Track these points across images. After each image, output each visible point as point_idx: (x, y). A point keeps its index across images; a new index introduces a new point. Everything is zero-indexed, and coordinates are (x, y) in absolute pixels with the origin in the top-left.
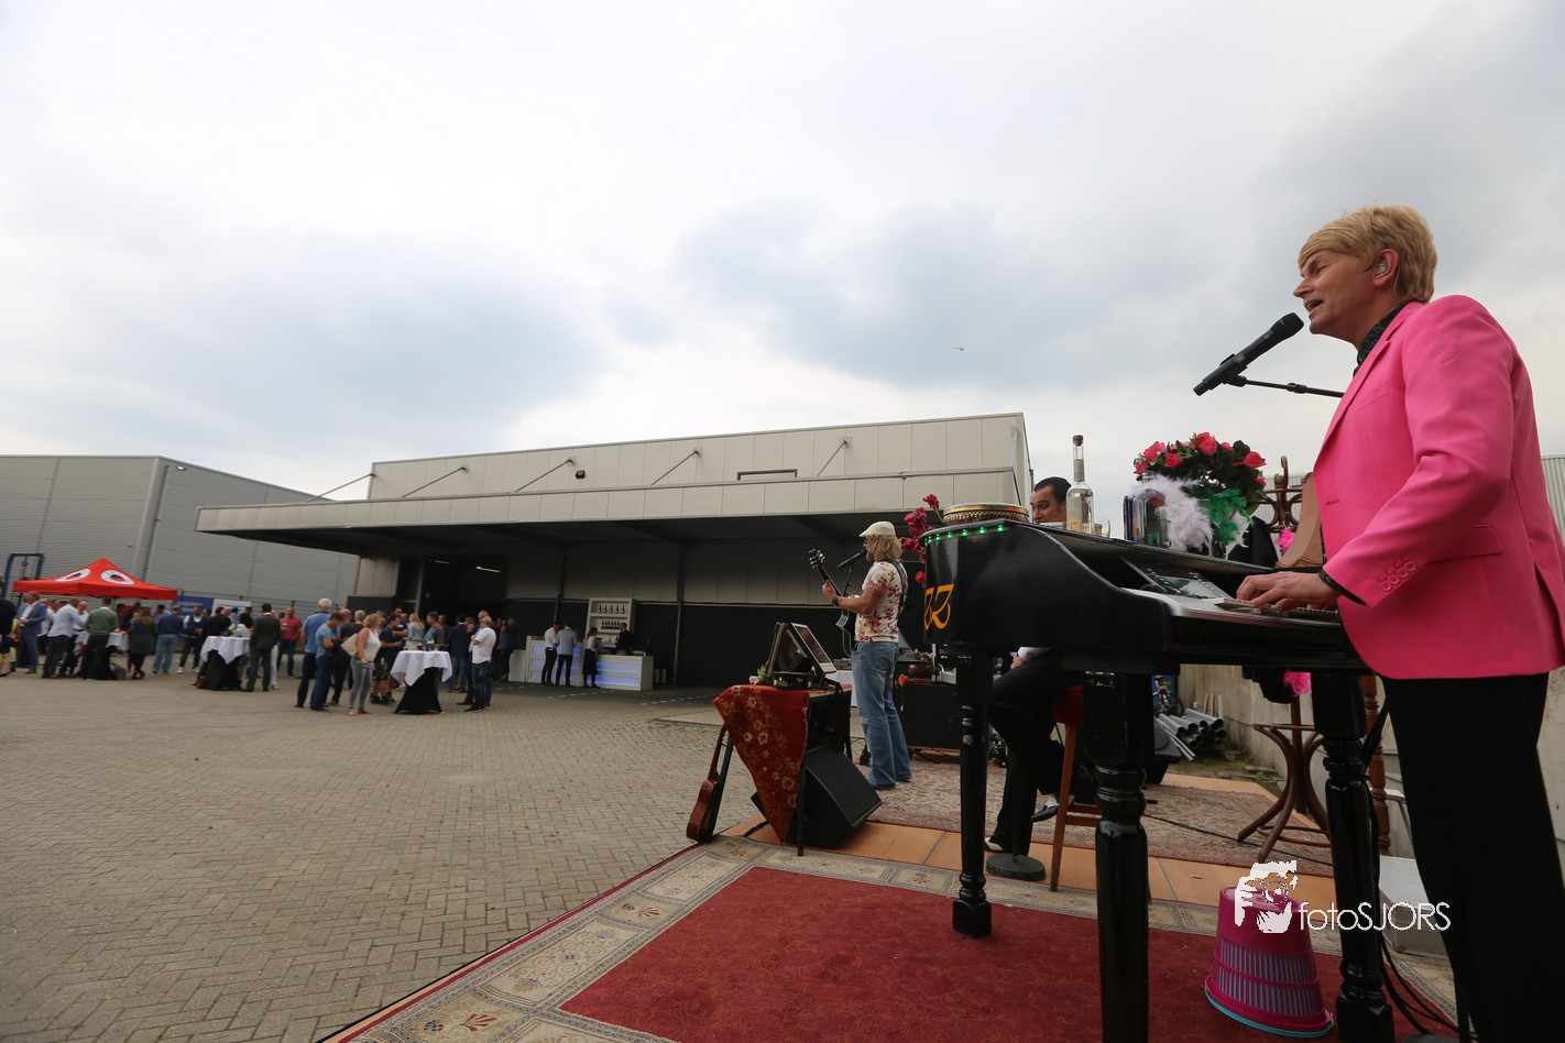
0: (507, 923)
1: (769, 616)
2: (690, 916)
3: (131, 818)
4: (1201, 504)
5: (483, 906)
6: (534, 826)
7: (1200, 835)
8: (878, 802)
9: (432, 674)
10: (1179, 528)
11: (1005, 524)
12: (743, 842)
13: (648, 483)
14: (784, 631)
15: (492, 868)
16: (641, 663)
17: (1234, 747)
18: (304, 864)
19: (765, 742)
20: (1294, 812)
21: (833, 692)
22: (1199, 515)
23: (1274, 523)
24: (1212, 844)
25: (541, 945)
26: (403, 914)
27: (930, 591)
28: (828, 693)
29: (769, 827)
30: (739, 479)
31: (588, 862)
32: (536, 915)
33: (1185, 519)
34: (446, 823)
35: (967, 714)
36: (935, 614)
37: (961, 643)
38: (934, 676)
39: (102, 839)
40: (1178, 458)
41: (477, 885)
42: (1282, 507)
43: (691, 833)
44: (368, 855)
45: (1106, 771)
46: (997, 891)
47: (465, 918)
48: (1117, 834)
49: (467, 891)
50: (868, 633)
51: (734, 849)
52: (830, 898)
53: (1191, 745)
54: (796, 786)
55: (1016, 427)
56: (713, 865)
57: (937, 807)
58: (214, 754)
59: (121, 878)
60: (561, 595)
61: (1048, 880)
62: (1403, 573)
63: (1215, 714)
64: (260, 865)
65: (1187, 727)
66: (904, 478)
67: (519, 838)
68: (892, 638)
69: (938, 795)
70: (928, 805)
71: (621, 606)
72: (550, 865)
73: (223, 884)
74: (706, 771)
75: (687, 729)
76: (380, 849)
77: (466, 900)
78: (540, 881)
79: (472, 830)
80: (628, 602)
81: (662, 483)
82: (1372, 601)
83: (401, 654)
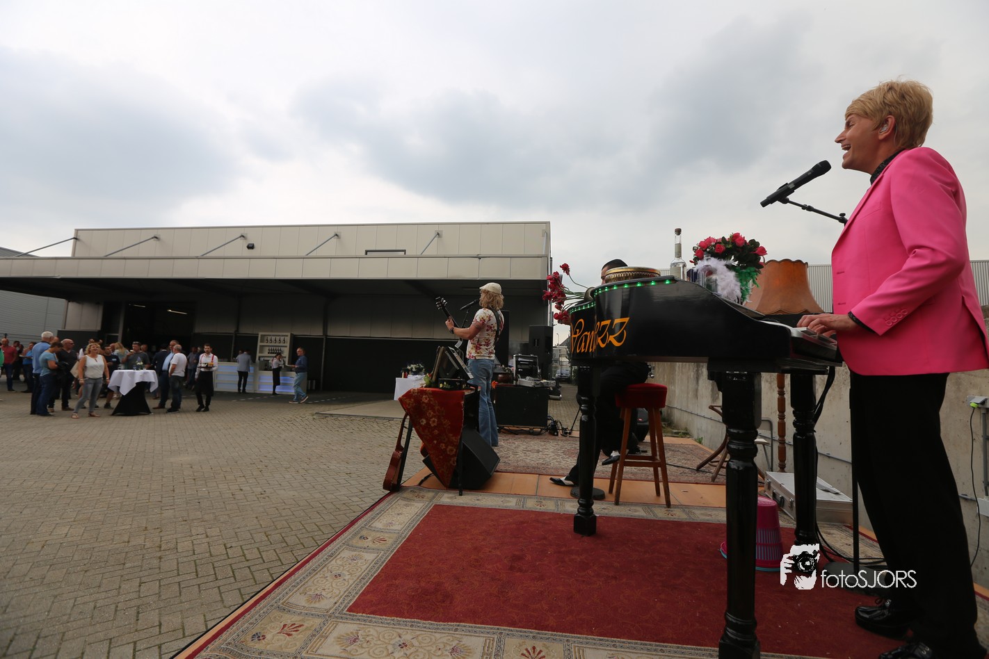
0: (244, 555)
5: (223, 546)
6: (246, 488)
8: (498, 460)
9: (142, 386)
10: (723, 289)
13: (304, 254)
14: (443, 351)
15: (222, 520)
18: (65, 530)
19: (435, 424)
22: (734, 281)
24: (686, 473)
25: (313, 570)
26: (160, 558)
27: (606, 322)
29: (434, 477)
30: (366, 254)
31: (293, 509)
32: (265, 549)
33: (727, 283)
34: (177, 491)
36: (611, 337)
38: (515, 382)
40: (723, 247)
41: (214, 532)
43: (386, 486)
44: (119, 518)
45: (735, 431)
47: (211, 555)
48: (741, 468)
49: (207, 537)
50: (474, 354)
54: (456, 452)
55: (544, 230)
56: (407, 505)
60: (237, 330)
62: (899, 315)
66: (479, 258)
67: (238, 497)
68: (489, 357)
71: (282, 338)
72: (265, 514)
74: (394, 445)
75: (339, 418)
76: (128, 513)
77: (208, 543)
78: (261, 525)
79: (200, 495)
80: (287, 336)
81: (312, 255)
82: (880, 331)
83: (116, 372)
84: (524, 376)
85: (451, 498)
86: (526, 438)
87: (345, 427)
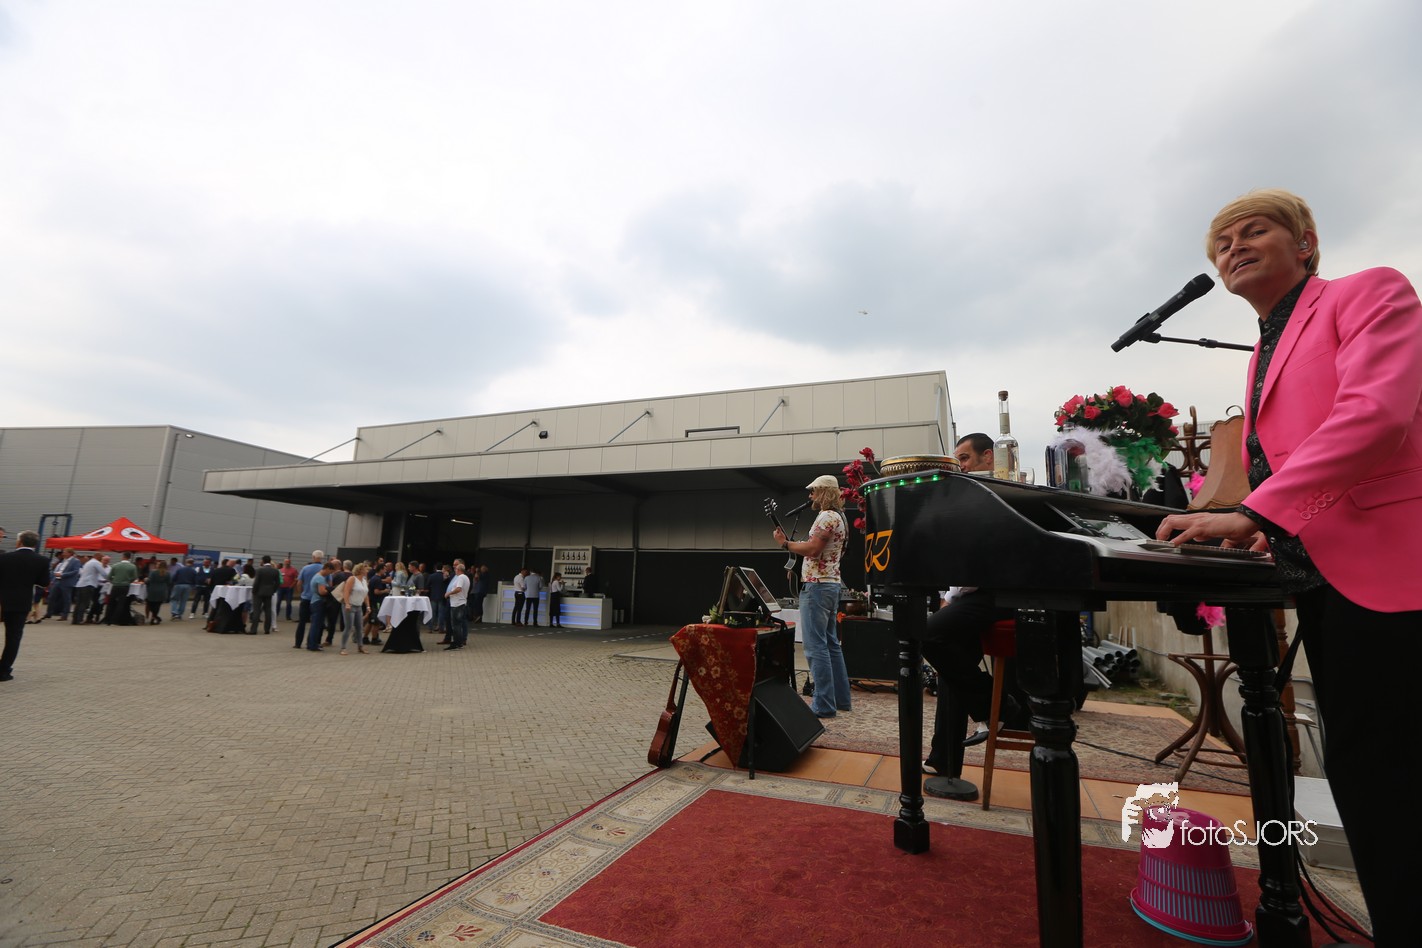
0: (487, 841)
1: (719, 561)
2: (654, 835)
3: (151, 749)
4: (1118, 452)
5: (465, 827)
6: (509, 753)
7: (1119, 757)
8: (821, 729)
9: (415, 617)
10: (1098, 475)
11: (940, 474)
12: (699, 767)
13: (605, 442)
14: (733, 574)
15: (472, 792)
16: (601, 605)
17: (1148, 675)
18: (304, 790)
20: (1208, 736)
21: (779, 629)
22: (1117, 462)
23: (1184, 468)
24: (1132, 766)
25: (520, 862)
26: (394, 834)
27: (870, 536)
28: (774, 630)
29: (722, 753)
30: (687, 436)
31: (558, 785)
32: (513, 834)
33: (1104, 466)
34: (430, 751)
35: (903, 647)
36: (875, 557)
37: (900, 584)
38: (869, 613)
39: (127, 767)
40: (1096, 410)
41: (459, 807)
42: (1192, 453)
43: (652, 758)
44: (361, 780)
45: (1038, 701)
46: (934, 810)
47: (450, 837)
48: (1050, 759)
49: (450, 812)
51: (691, 773)
53: (1108, 674)
54: (746, 715)
55: (939, 384)
56: (672, 788)
57: (875, 733)
58: (224, 691)
59: (145, 802)
60: (528, 544)
61: (981, 800)
62: (1321, 503)
63: (1129, 645)
64: (266, 790)
65: (1103, 658)
66: (838, 432)
67: (496, 764)
68: (836, 580)
69: (876, 722)
70: (867, 732)
71: (582, 553)
72: (524, 789)
73: (235, 807)
74: (664, 702)
75: (644, 664)
76: (372, 774)
77: (450, 820)
78: (515, 803)
79: (454, 758)
80: (588, 550)
81: (617, 441)
84: (883, 605)
85: (737, 782)
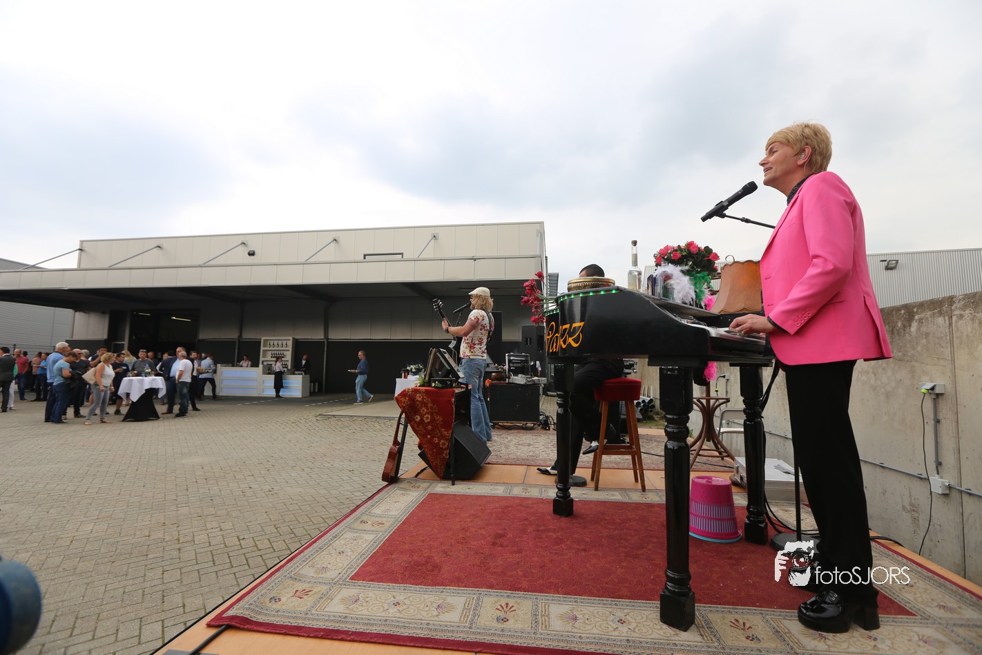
2: (404, 523)
5: (236, 538)
6: (255, 486)
8: (488, 451)
10: (679, 292)
11: (616, 289)
13: (303, 260)
14: (435, 353)
15: (234, 515)
18: (90, 527)
19: (429, 420)
22: (688, 285)
25: (320, 548)
26: (179, 549)
27: (566, 326)
28: (463, 390)
29: (429, 470)
30: (365, 258)
31: (300, 504)
33: (682, 287)
34: (190, 490)
35: (560, 396)
36: (570, 339)
38: (507, 380)
40: (679, 254)
41: (228, 526)
43: (384, 479)
44: (138, 515)
50: (468, 353)
51: (411, 485)
52: (480, 506)
54: (448, 445)
55: (539, 230)
56: (403, 495)
57: (519, 454)
60: (240, 336)
62: (805, 317)
66: (475, 260)
67: (247, 494)
68: (482, 356)
71: (284, 342)
72: (274, 509)
76: (147, 510)
77: (223, 535)
78: (270, 519)
79: (212, 493)
80: (289, 340)
82: (792, 331)
83: (125, 379)
84: (516, 374)
85: (444, 487)
86: (519, 433)
87: (347, 427)
